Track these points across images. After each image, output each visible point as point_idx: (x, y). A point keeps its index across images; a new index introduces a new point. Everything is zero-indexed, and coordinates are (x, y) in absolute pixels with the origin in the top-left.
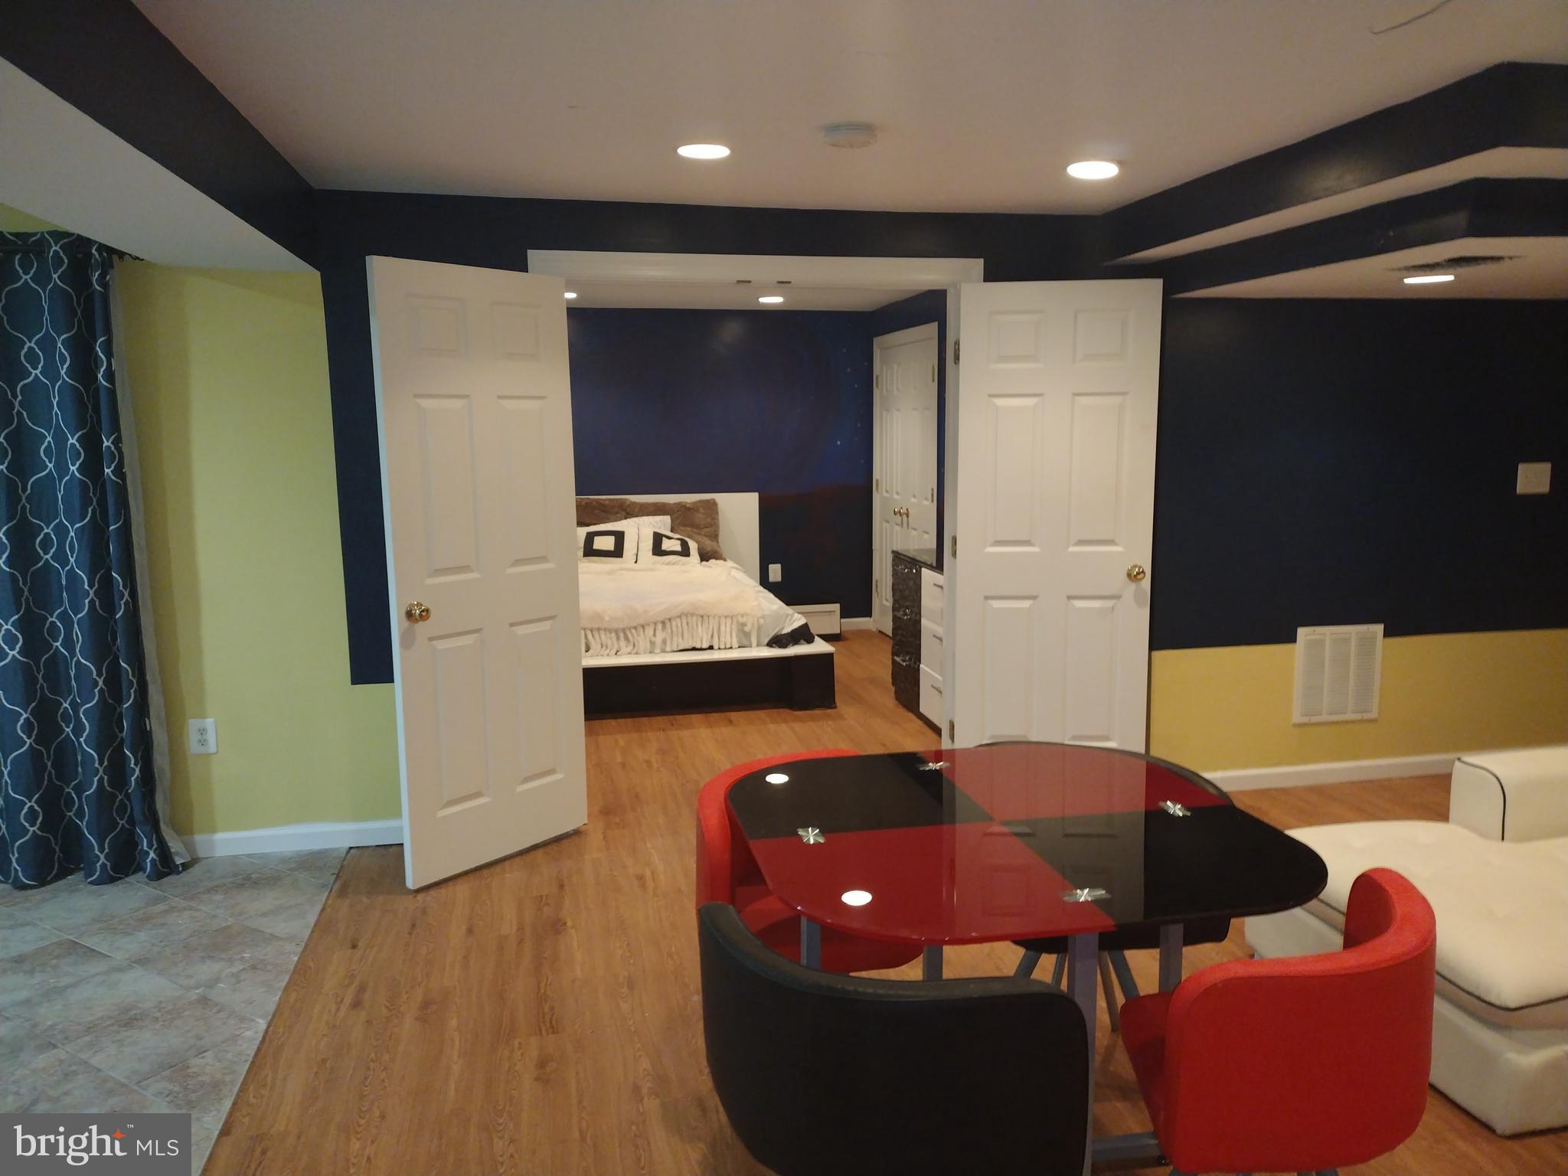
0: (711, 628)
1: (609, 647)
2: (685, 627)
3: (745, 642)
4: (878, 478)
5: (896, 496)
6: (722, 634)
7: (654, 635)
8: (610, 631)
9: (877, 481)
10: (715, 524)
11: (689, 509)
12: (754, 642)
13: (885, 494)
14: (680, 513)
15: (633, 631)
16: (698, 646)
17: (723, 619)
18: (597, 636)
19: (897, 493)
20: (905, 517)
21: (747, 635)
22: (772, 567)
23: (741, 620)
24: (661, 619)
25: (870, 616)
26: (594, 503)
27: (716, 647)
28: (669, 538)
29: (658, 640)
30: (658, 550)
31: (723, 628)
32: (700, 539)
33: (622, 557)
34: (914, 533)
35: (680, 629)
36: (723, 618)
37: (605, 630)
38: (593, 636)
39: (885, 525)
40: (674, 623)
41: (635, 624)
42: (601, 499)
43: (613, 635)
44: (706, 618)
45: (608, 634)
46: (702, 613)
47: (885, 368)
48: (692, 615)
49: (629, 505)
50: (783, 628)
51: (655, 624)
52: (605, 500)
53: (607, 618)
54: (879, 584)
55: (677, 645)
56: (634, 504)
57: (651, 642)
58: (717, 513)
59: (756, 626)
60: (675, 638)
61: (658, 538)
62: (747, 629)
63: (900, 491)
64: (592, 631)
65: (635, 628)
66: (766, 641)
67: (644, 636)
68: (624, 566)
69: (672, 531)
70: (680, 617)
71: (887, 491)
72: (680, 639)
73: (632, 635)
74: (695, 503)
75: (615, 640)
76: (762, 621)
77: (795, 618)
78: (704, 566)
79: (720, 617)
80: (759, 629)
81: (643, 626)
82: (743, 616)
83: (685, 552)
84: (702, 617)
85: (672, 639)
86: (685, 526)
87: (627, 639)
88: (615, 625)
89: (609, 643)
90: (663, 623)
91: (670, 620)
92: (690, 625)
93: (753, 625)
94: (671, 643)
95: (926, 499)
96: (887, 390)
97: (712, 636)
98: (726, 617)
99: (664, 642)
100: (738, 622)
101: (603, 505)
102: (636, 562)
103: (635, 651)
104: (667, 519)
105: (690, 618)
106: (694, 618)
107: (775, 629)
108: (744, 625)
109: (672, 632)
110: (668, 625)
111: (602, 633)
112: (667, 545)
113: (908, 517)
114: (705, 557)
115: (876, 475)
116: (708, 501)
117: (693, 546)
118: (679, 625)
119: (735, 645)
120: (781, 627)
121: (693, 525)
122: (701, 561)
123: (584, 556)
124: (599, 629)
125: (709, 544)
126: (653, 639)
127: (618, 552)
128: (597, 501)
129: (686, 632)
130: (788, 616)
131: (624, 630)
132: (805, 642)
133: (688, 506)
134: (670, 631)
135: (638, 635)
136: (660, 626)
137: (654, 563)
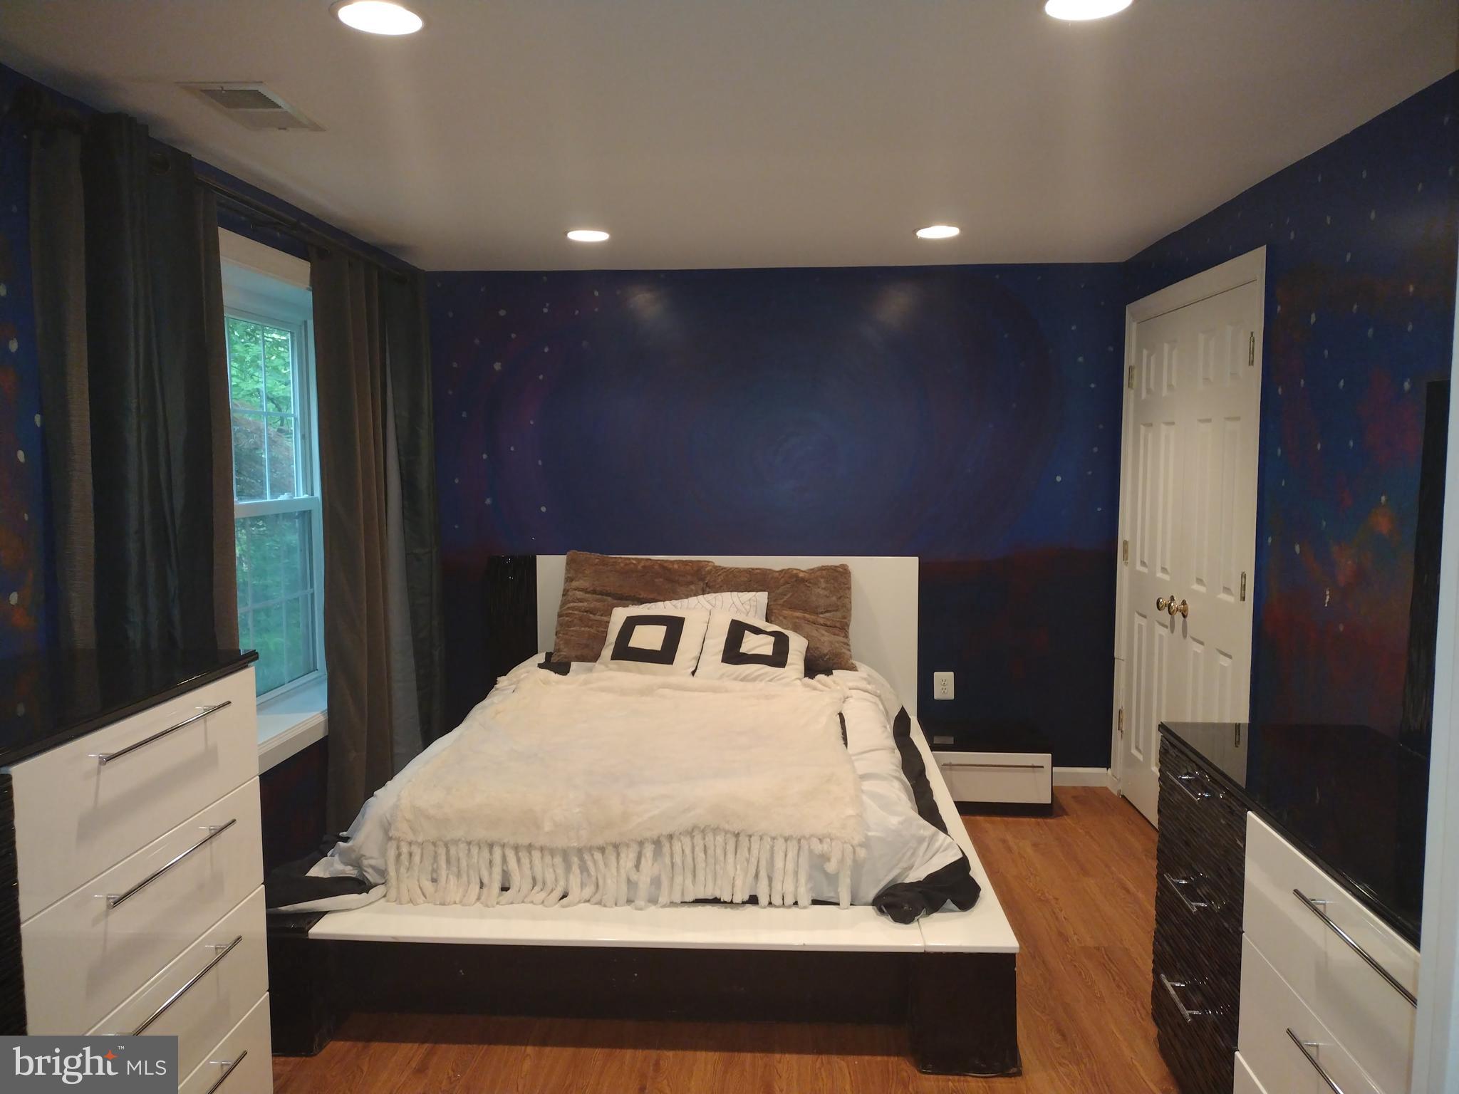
0: (754, 861)
1: (550, 885)
2: (700, 855)
3: (827, 895)
4: (1127, 538)
5: (1160, 575)
6: (778, 876)
7: (637, 867)
8: (553, 853)
9: (1125, 543)
10: (844, 606)
11: (803, 580)
12: (845, 898)
13: (1139, 567)
14: (788, 586)
15: (598, 856)
16: (726, 898)
17: (780, 844)
18: (525, 861)
19: (1164, 570)
20: (1178, 616)
21: (833, 879)
22: (938, 676)
23: (818, 848)
24: (654, 834)
25: (1107, 765)
26: (656, 567)
27: (763, 900)
28: (757, 631)
29: (644, 880)
30: (733, 654)
31: (779, 864)
32: (815, 633)
33: (671, 662)
34: (1198, 648)
35: (689, 859)
36: (780, 842)
37: (542, 849)
38: (519, 860)
39: (1138, 620)
40: (677, 847)
41: (600, 841)
42: (667, 561)
43: (558, 860)
44: (744, 841)
45: (548, 859)
46: (736, 827)
47: (1145, 352)
48: (716, 830)
49: (709, 572)
50: (910, 868)
51: (641, 844)
52: (673, 562)
53: (548, 827)
54: (1124, 717)
55: (683, 894)
56: (717, 569)
57: (629, 881)
58: (849, 588)
59: (849, 862)
60: (678, 879)
61: (737, 630)
62: (831, 867)
63: (1168, 567)
64: (516, 848)
65: (602, 850)
66: (872, 893)
67: (618, 869)
68: (673, 680)
69: (767, 621)
70: (690, 833)
71: (1143, 563)
72: (689, 882)
73: (595, 862)
74: (812, 571)
75: (560, 871)
76: (862, 853)
77: (937, 845)
78: (806, 685)
79: (773, 839)
80: (857, 867)
81: (616, 847)
82: (821, 841)
83: (778, 658)
84: (737, 835)
85: (672, 879)
86: (794, 607)
87: (584, 869)
88: (561, 842)
89: (550, 877)
90: (657, 843)
91: (671, 837)
92: (710, 852)
93: (842, 861)
94: (671, 886)
95: (1227, 590)
96: (1149, 391)
97: (757, 876)
98: (786, 840)
99: (656, 882)
100: (811, 851)
101: (669, 570)
102: (693, 673)
103: (597, 898)
104: (762, 598)
105: (710, 837)
106: (720, 839)
107: (891, 870)
108: (825, 858)
109: (673, 864)
110: (666, 849)
111: (536, 855)
112: (751, 644)
113: (1184, 616)
114: (815, 666)
115: (1124, 533)
116: (834, 569)
117: (797, 645)
118: (688, 851)
119: (805, 899)
120: (903, 865)
121: (806, 607)
122: (805, 676)
123: (613, 658)
124: (530, 847)
125: (827, 641)
126: (634, 877)
127: (666, 655)
128: (662, 564)
129: (701, 865)
130: (921, 840)
131: (580, 851)
132: (953, 906)
133: (801, 575)
134: (667, 860)
135: (606, 865)
136: (649, 851)
137: (721, 677)
